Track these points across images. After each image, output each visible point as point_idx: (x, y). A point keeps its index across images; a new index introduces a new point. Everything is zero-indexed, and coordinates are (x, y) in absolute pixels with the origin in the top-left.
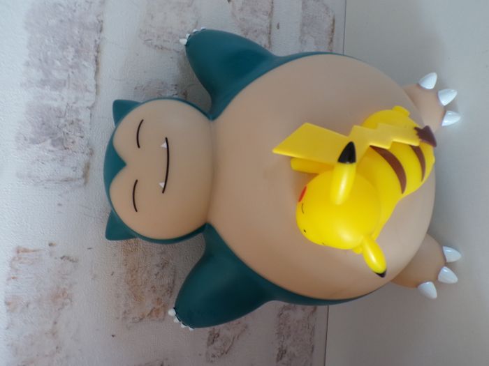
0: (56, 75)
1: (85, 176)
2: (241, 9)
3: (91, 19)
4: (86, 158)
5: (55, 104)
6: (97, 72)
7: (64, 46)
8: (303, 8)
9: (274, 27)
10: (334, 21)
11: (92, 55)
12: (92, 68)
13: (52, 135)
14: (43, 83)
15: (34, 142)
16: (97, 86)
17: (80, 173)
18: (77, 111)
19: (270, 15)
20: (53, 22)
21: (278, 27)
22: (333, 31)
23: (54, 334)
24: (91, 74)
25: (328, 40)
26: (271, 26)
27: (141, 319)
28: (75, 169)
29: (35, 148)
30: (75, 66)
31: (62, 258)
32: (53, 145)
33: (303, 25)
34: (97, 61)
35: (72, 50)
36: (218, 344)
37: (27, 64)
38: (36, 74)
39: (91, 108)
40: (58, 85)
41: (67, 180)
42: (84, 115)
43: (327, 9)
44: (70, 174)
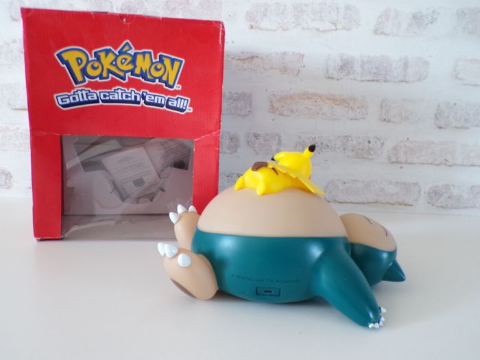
0: (366, 66)
1: (329, 78)
2: (405, 146)
3: (389, 78)
4: (336, 77)
5: (355, 66)
6: (369, 81)
7: (377, 68)
8: (413, 183)
9: (401, 165)
11: (375, 79)
12: (370, 79)
13: (344, 65)
14: (363, 62)
15: (342, 60)
16: (363, 81)
17: (330, 75)
18: (353, 74)
19: (406, 163)
20: (385, 64)
21: (401, 168)
22: (405, 205)
23: (271, 68)
24: (367, 78)
25: (400, 202)
26: (401, 163)
27: (271, 102)
28: (332, 74)
29: (340, 60)
30: (370, 73)
31: (299, 71)
32: (341, 66)
33: (405, 184)
34: (373, 80)
35: (375, 71)
36: (253, 139)
37: (369, 57)
38: (365, 59)
39: (355, 79)
40: (362, 67)
41: (328, 71)
42: (352, 76)
43: (416, 200)
44: (330, 72)
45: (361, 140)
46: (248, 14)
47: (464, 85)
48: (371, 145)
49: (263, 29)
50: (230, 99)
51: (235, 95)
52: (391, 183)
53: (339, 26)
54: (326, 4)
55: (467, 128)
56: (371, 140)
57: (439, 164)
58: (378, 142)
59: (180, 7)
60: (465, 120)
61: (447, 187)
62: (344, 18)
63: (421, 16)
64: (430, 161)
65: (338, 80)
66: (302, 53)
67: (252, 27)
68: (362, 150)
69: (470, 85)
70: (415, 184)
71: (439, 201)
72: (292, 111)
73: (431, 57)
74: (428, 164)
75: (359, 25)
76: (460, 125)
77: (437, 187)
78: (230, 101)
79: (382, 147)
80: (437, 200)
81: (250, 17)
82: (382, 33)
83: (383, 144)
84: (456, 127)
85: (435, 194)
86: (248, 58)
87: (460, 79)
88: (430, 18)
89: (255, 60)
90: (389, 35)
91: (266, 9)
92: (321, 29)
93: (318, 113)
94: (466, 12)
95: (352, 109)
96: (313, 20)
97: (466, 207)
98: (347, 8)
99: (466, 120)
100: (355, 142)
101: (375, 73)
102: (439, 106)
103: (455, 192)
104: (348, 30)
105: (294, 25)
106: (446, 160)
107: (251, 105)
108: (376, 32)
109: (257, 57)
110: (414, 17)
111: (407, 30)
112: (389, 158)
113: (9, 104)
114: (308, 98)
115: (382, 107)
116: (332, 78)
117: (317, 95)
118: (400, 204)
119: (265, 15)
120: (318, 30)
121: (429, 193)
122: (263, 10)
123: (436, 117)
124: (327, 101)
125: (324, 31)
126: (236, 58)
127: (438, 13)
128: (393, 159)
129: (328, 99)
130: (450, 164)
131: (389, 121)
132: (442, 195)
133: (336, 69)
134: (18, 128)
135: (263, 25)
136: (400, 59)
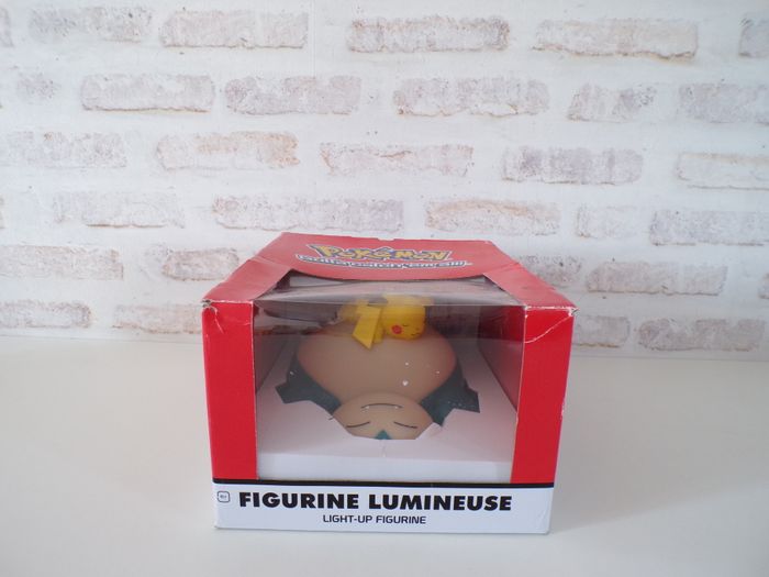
0: (557, 163)
1: (508, 179)
2: (610, 269)
3: (588, 179)
4: (516, 177)
5: (542, 162)
6: (561, 182)
7: (571, 166)
8: (620, 318)
9: (604, 294)
10: (616, 347)
11: (570, 180)
12: (563, 180)
13: (528, 162)
14: (553, 157)
15: (524, 154)
16: (553, 183)
17: (509, 176)
18: (540, 173)
19: (611, 291)
20: (583, 161)
21: (604, 298)
22: (609, 346)
24: (560, 179)
25: (602, 342)
27: (428, 212)
28: (511, 173)
29: (521, 155)
30: (563, 171)
32: (523, 163)
33: (609, 318)
34: (566, 182)
35: (570, 169)
37: (560, 150)
38: (556, 153)
39: (542, 180)
40: (552, 163)
41: (505, 170)
42: (539, 177)
43: (625, 340)
44: (508, 171)
45: (550, 262)
46: (396, 94)
47: (689, 187)
48: (564, 268)
49: (416, 115)
50: (373, 208)
51: (380, 204)
52: (589, 317)
53: (520, 110)
54: (502, 79)
55: (693, 244)
56: (564, 262)
57: (655, 293)
58: (573, 264)
59: (305, 86)
60: (690, 233)
61: (665, 322)
62: (527, 99)
63: (632, 96)
64: (642, 290)
65: (519, 181)
66: (470, 146)
67: (402, 112)
68: (552, 275)
69: (699, 187)
70: (623, 319)
71: (655, 341)
72: (457, 224)
73: (645, 150)
74: (641, 293)
75: (548, 108)
76: (682, 241)
77: (652, 322)
78: (374, 211)
79: (578, 271)
80: (652, 339)
81: (399, 98)
82: (579, 118)
83: (579, 266)
84: (678, 244)
85: (648, 332)
86: (398, 154)
87: (684, 179)
88: (643, 97)
89: (408, 157)
90: (587, 120)
91: (420, 88)
92: (496, 113)
93: (492, 226)
94: (692, 89)
95: (538, 220)
96: (484, 102)
97: (690, 349)
98: (532, 84)
99: (692, 235)
100: (541, 265)
101: (570, 173)
102: (656, 215)
103: (675, 328)
104: (532, 114)
105: (458, 109)
106: (664, 287)
107: (401, 217)
108: (570, 117)
109: (409, 152)
110: (622, 96)
111: (614, 113)
112: (588, 285)
113: (83, 219)
114: (479, 207)
115: (578, 218)
116: (511, 180)
117: (490, 202)
118: (602, 345)
119: (420, 96)
120: (491, 114)
121: (640, 331)
122: (416, 89)
123: (652, 230)
124: (505, 211)
125: (499, 117)
126: (381, 154)
127: (655, 92)
128: (594, 287)
129: (506, 207)
130: (669, 292)
131: (589, 236)
132: (658, 333)
133: (515, 167)
134: (96, 250)
135: (417, 109)
136: (604, 153)
